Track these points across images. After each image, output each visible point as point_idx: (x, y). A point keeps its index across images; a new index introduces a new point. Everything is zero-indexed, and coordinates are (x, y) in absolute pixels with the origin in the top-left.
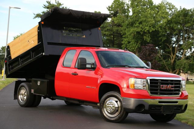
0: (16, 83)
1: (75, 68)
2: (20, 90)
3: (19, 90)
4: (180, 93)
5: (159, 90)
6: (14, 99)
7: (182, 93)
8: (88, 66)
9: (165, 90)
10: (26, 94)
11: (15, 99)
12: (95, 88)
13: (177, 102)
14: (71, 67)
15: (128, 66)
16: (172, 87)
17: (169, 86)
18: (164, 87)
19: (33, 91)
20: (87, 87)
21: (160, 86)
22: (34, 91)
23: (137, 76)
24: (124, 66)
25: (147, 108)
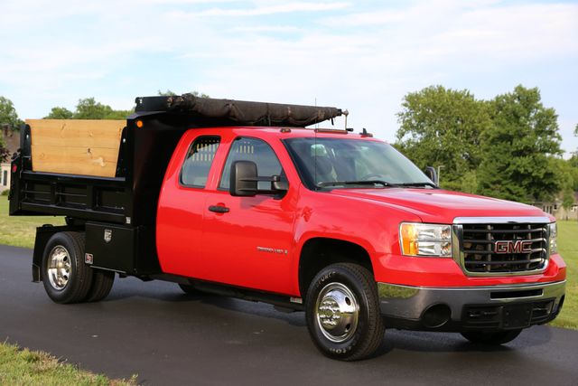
0: (38, 234)
1: (219, 190)
2: (51, 252)
3: (48, 253)
4: (547, 262)
5: (490, 256)
6: (34, 281)
7: (551, 262)
8: (261, 186)
9: (506, 257)
10: (69, 265)
11: (35, 279)
12: (286, 252)
13: (539, 291)
14: (206, 188)
15: (383, 183)
16: (526, 246)
17: (518, 243)
18: (504, 246)
19: (89, 259)
20: (260, 250)
21: (493, 245)
22: (94, 260)
23: (423, 216)
24: (370, 184)
25: (456, 314)
